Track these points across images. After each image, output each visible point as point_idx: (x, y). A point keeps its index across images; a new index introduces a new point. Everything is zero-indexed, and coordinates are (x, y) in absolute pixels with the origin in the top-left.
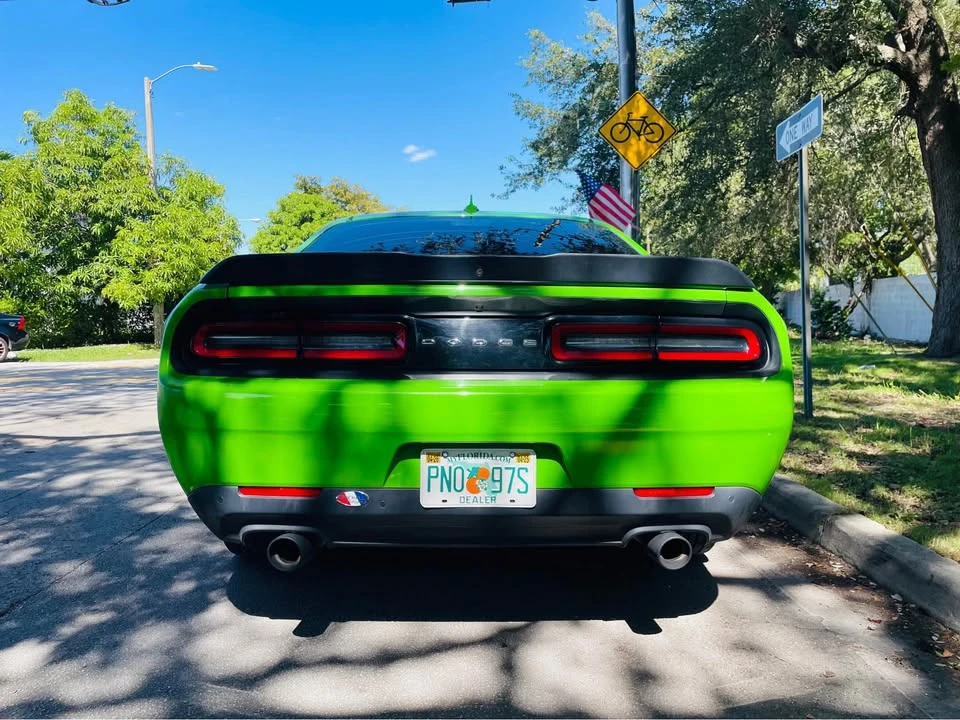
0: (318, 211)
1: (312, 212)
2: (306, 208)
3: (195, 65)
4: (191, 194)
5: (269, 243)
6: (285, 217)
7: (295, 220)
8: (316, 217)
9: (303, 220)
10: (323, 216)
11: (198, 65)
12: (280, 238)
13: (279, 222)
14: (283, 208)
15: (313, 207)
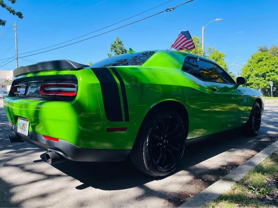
0: (265, 57)
1: (262, 58)
2: (260, 57)
3: (216, 20)
4: (213, 57)
5: (247, 70)
6: (253, 61)
7: (256, 61)
8: (264, 59)
9: (259, 61)
10: (267, 59)
11: (217, 19)
12: (250, 68)
13: (251, 62)
14: (252, 57)
15: (263, 56)
